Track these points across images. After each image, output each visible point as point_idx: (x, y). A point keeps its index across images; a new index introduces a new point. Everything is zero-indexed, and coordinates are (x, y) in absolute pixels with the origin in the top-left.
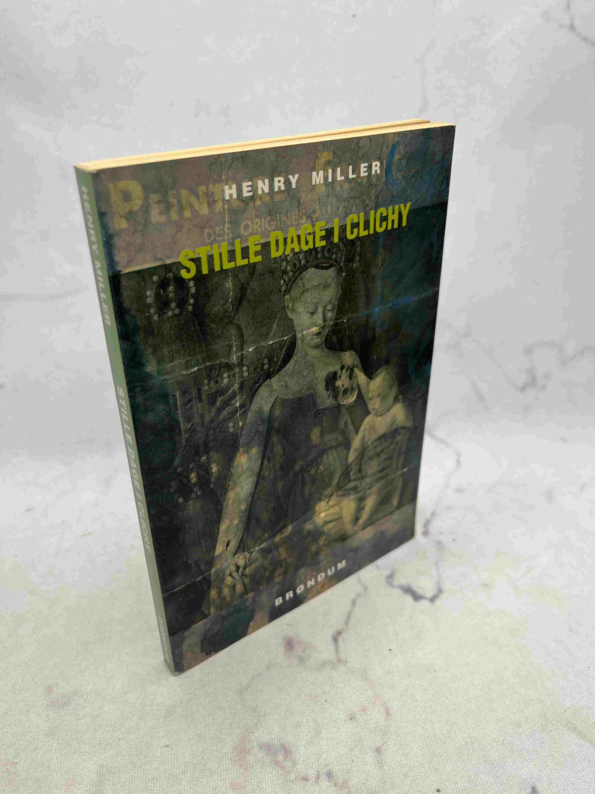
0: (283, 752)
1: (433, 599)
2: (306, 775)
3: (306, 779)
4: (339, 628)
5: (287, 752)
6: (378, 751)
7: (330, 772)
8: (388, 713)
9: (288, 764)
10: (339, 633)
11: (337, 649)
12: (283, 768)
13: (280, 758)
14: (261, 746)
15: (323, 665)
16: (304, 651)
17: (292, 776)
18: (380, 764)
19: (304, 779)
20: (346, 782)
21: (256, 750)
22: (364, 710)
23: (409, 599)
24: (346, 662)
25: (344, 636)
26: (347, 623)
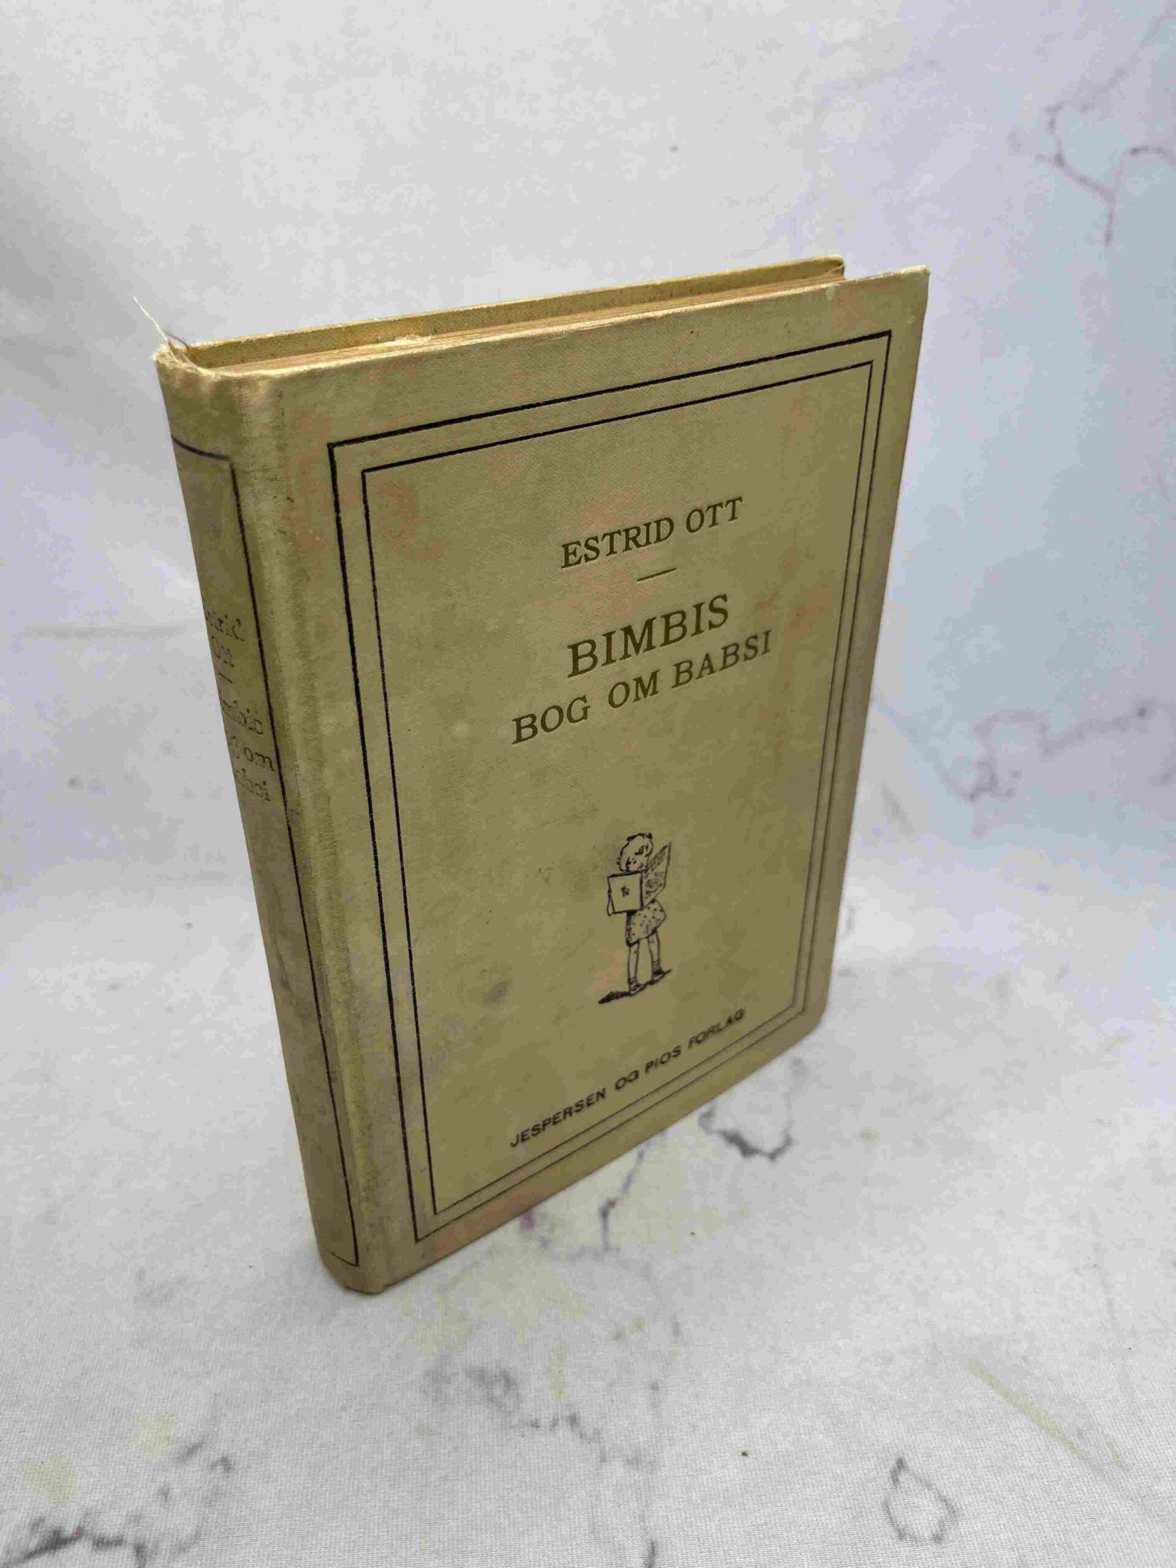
0: (503, 1382)
1: (773, 1156)
2: (536, 1420)
3: (536, 1425)
4: (613, 1195)
5: (509, 1382)
6: (654, 1387)
7: (575, 1414)
8: (676, 1330)
9: (509, 1402)
10: (612, 1204)
11: (605, 1227)
12: (501, 1406)
13: (498, 1392)
14: (469, 1373)
15: (581, 1253)
16: (552, 1229)
17: (515, 1421)
18: (655, 1406)
19: (532, 1425)
20: (597, 1433)
21: (462, 1376)
22: (639, 1325)
23: (734, 1152)
24: (618, 1249)
25: (619, 1207)
26: (626, 1186)
